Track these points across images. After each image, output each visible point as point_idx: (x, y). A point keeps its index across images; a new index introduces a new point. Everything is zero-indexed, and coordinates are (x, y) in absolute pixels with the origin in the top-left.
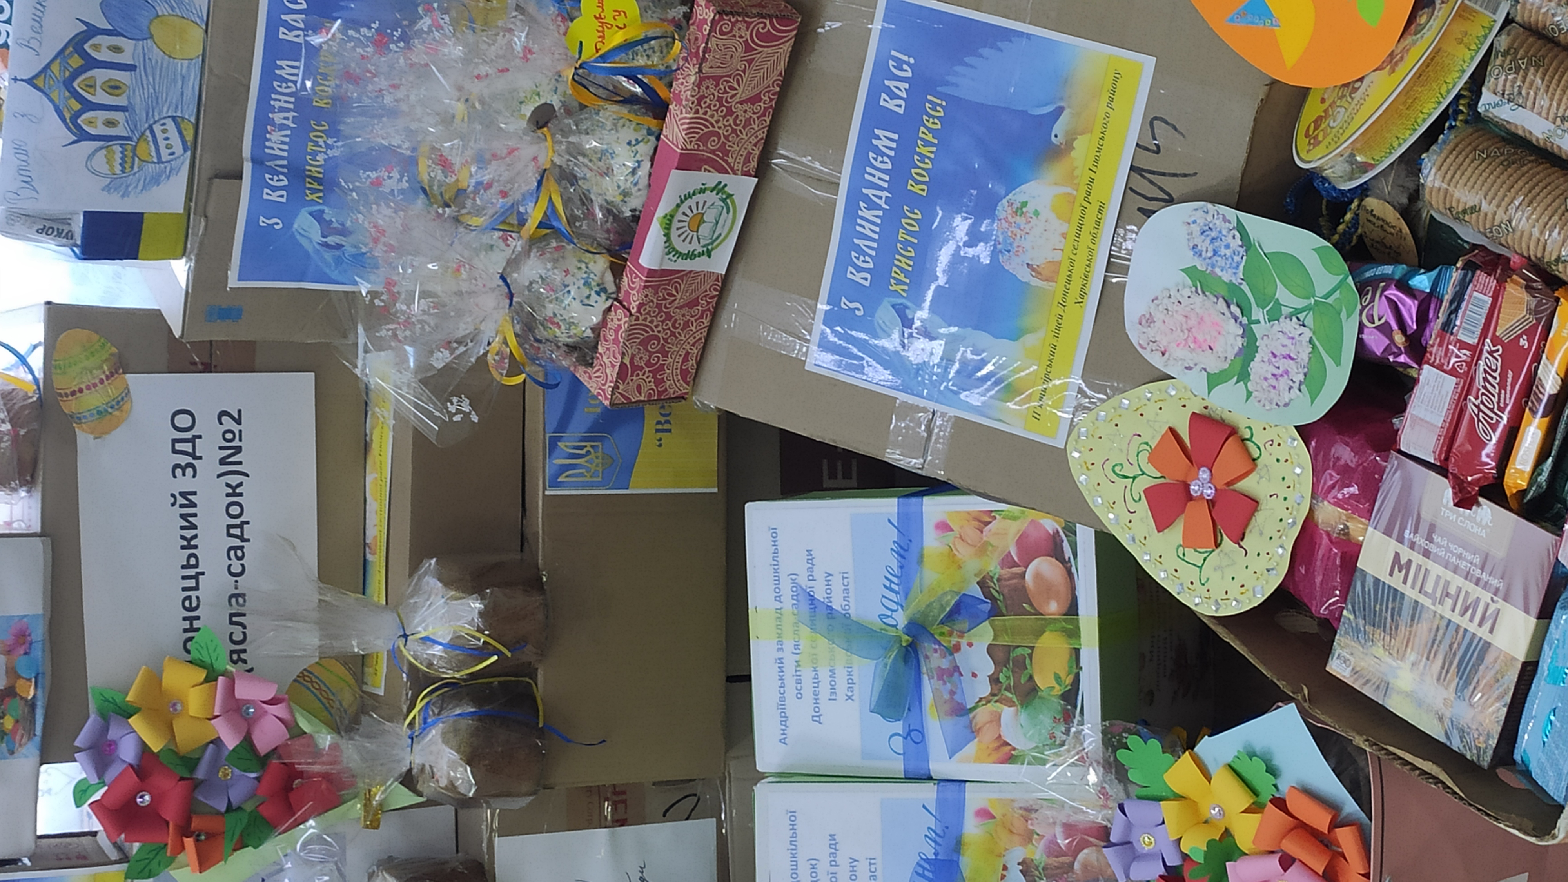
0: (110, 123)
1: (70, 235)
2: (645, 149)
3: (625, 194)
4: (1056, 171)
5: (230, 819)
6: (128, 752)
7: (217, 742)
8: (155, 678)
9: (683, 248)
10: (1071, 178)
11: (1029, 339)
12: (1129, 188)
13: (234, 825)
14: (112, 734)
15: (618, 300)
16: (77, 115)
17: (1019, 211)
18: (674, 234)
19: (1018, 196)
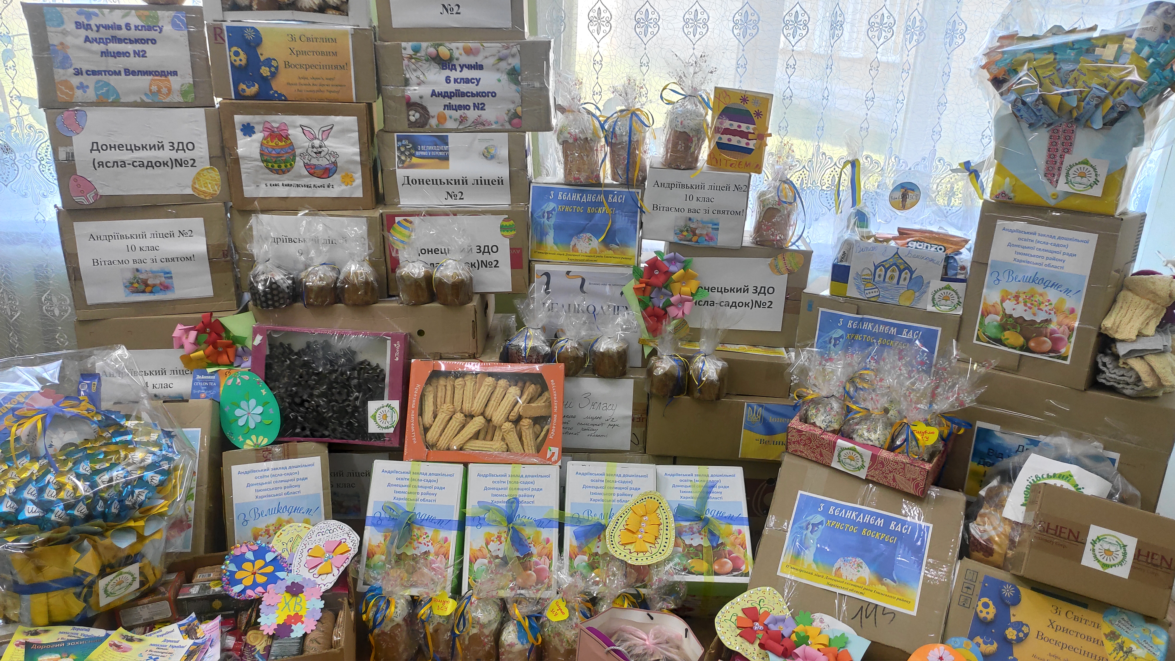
0: (880, 276)
1: (841, 261)
2: (877, 443)
3: (861, 436)
4: (874, 579)
5: (648, 298)
6: (672, 268)
7: (672, 296)
8: (694, 277)
9: (842, 454)
10: (871, 584)
11: (814, 566)
12: (869, 603)
13: (646, 299)
14: (678, 264)
15: (824, 431)
16: (884, 266)
17: (859, 566)
18: (848, 451)
19: (864, 565)
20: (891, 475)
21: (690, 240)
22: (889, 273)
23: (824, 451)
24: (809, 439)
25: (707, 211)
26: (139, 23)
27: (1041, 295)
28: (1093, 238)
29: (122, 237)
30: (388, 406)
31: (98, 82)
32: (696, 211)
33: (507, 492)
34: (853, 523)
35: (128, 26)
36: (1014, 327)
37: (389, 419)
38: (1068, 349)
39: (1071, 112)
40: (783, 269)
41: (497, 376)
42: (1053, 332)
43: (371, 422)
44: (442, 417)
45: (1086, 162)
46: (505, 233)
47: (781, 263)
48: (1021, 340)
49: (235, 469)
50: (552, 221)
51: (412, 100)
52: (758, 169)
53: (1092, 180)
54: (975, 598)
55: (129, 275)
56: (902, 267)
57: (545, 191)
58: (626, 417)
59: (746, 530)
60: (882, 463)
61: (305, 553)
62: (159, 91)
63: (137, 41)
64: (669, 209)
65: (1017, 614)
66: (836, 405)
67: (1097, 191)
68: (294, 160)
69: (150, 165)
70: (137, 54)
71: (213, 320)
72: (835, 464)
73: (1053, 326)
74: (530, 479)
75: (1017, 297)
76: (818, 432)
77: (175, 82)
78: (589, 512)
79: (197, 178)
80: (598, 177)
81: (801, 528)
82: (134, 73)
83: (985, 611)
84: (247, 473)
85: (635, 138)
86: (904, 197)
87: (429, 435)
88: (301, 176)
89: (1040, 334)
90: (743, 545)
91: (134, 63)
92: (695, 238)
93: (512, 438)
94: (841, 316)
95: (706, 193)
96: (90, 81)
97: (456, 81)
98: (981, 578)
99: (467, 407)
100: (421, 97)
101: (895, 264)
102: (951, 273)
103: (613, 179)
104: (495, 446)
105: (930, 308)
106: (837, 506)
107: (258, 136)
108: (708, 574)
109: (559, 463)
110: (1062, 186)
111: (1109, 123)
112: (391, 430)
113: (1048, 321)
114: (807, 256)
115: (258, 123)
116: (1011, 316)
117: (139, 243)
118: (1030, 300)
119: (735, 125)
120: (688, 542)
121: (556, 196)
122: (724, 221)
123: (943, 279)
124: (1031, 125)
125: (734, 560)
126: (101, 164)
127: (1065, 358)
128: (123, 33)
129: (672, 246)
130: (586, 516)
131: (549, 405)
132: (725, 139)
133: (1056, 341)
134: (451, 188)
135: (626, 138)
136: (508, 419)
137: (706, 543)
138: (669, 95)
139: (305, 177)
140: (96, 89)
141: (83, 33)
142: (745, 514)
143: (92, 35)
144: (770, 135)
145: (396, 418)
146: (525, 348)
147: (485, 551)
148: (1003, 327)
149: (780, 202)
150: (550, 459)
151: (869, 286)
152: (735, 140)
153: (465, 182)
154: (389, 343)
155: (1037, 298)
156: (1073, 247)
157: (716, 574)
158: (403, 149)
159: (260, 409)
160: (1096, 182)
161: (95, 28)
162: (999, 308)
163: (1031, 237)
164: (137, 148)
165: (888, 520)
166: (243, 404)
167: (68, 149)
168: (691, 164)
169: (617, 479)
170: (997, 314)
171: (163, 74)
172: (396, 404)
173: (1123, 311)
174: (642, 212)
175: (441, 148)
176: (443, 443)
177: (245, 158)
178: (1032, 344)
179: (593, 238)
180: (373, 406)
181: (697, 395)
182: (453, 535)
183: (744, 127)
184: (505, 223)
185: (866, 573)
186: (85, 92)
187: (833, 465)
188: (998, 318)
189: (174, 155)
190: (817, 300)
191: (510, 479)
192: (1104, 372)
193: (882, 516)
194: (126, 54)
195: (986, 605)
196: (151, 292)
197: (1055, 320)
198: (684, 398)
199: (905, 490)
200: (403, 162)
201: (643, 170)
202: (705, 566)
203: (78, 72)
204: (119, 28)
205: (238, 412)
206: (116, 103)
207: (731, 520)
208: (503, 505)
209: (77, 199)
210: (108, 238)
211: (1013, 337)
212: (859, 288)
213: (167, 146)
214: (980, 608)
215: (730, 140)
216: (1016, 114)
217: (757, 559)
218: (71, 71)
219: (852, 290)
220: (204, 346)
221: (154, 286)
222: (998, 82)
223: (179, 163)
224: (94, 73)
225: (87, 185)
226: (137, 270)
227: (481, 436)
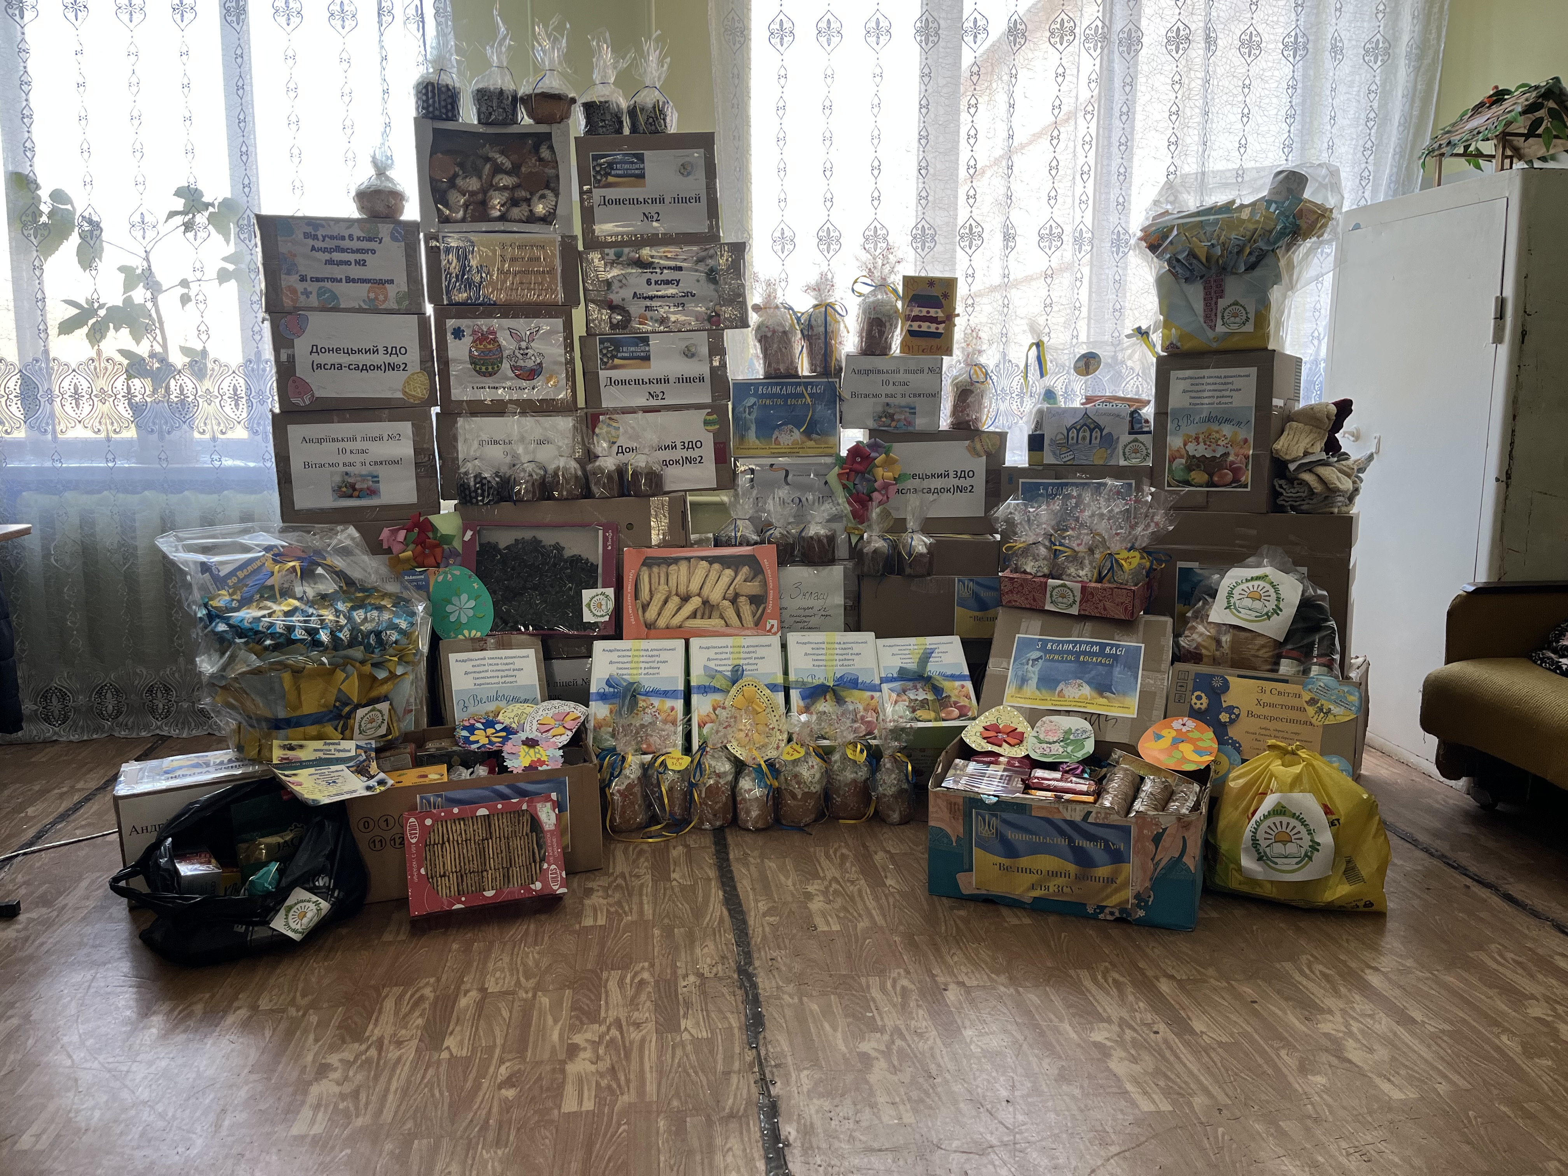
0: (1073, 439)
1: (1036, 430)
2: (1085, 578)
4: (1094, 694)
5: (852, 484)
7: (876, 481)
8: (895, 462)
9: (1054, 593)
10: (1092, 698)
11: (1038, 692)
12: (1094, 714)
14: (879, 450)
15: (1035, 576)
16: (1075, 428)
17: (1080, 685)
18: (1059, 589)
19: (1085, 685)
20: (1101, 604)
21: (889, 426)
22: (1081, 435)
23: (1037, 595)
24: (1022, 585)
25: (903, 396)
26: (362, 234)
27: (1217, 432)
28: (1253, 371)
29: (333, 440)
30: (603, 594)
31: (320, 288)
32: (892, 396)
33: (730, 662)
34: (1069, 652)
35: (351, 237)
36: (1198, 467)
37: (604, 607)
38: (1247, 477)
39: (1218, 260)
40: (982, 453)
41: (712, 560)
42: (1232, 463)
43: (585, 610)
44: (659, 598)
45: (1236, 303)
46: (709, 428)
47: (978, 446)
48: (1206, 477)
49: (452, 657)
50: (753, 417)
51: (615, 303)
52: (949, 352)
53: (1244, 318)
54: (1188, 693)
55: (338, 479)
56: (1092, 426)
57: (744, 387)
58: (838, 606)
59: (969, 685)
60: (1092, 594)
61: (535, 723)
62: (376, 298)
63: (358, 251)
64: (866, 396)
65: (1228, 700)
66: (1043, 551)
67: (1249, 328)
68: (501, 362)
69: (365, 368)
70: (357, 262)
71: (422, 519)
72: (1049, 607)
73: (1231, 458)
74: (751, 649)
75: (1197, 439)
76: (1030, 577)
77: (391, 290)
78: (813, 676)
79: (407, 382)
80: (797, 371)
81: (1022, 664)
82: (354, 281)
83: (1198, 702)
84: (463, 661)
85: (829, 329)
86: (1087, 365)
87: (647, 614)
88: (508, 379)
89: (1221, 468)
90: (967, 696)
91: (356, 272)
92: (893, 424)
93: (730, 613)
94: (1041, 484)
95: (901, 377)
96: (313, 287)
97: (656, 282)
98: (1192, 676)
99: (682, 590)
100: (623, 300)
101: (1085, 425)
102: (1137, 426)
103: (812, 371)
104: (715, 623)
105: (1122, 463)
106: (1054, 642)
107: (468, 340)
108: (936, 720)
109: (779, 634)
110: (1220, 328)
111: (1251, 267)
112: (607, 618)
113: (1226, 454)
114: (1002, 437)
115: (468, 327)
116: (1194, 457)
117: (349, 446)
118: (1209, 440)
119: (924, 312)
120: (912, 697)
121: (756, 390)
122: (920, 404)
123: (1130, 433)
124: (1187, 280)
125: (960, 708)
126: (319, 366)
127: (1246, 486)
128: (346, 244)
129: (873, 433)
130: (810, 680)
131: (765, 583)
132: (915, 326)
133: (1236, 471)
134: (654, 388)
135: (822, 329)
136: (724, 598)
137: (930, 697)
138: (859, 287)
139: (511, 379)
140: (319, 295)
141: (311, 242)
142: (966, 672)
143: (319, 244)
144: (958, 315)
145: (611, 605)
146: (736, 537)
147: (713, 716)
148: (1189, 468)
149: (972, 384)
150: (769, 631)
151: (1064, 450)
152: (925, 327)
153: (667, 381)
154: (601, 532)
155: (1215, 435)
156: (1238, 383)
157: (944, 720)
158: (605, 351)
159: (472, 603)
160: (1247, 319)
161: (321, 238)
162: (1183, 452)
163: (1201, 381)
164: (353, 352)
165: (1103, 646)
166: (454, 600)
167: (290, 351)
168: (884, 350)
169: (837, 646)
170: (1182, 457)
171: (381, 282)
172: (610, 592)
173: (1291, 437)
174: (840, 399)
175: (643, 349)
176: (662, 623)
177: (455, 360)
178: (1216, 479)
179: (795, 430)
180: (587, 594)
181: (908, 571)
182: (679, 704)
183: (933, 312)
184: (709, 418)
185: (1087, 690)
186: (308, 297)
187: (1046, 608)
188: (1184, 461)
189: (388, 359)
190: (1016, 471)
191: (732, 650)
192: (1282, 494)
193: (1097, 644)
194: (348, 263)
195: (1199, 698)
196: (358, 497)
197: (1232, 452)
198: (894, 578)
199: (1116, 617)
200: (606, 364)
201: (839, 361)
202: (932, 715)
203: (303, 279)
204: (343, 238)
205: (449, 608)
206: (336, 309)
207: (954, 677)
208: (729, 674)
209: (294, 400)
210: (320, 441)
211: (1198, 476)
212: (1054, 454)
213: (381, 351)
214: (1194, 700)
215: (920, 327)
216: (1172, 272)
217: (982, 700)
218: (297, 277)
219: (1049, 458)
220: (412, 546)
221: (361, 490)
222: (1153, 248)
223: (392, 367)
224: (318, 280)
225: (304, 387)
226: (347, 474)
227: (699, 615)
